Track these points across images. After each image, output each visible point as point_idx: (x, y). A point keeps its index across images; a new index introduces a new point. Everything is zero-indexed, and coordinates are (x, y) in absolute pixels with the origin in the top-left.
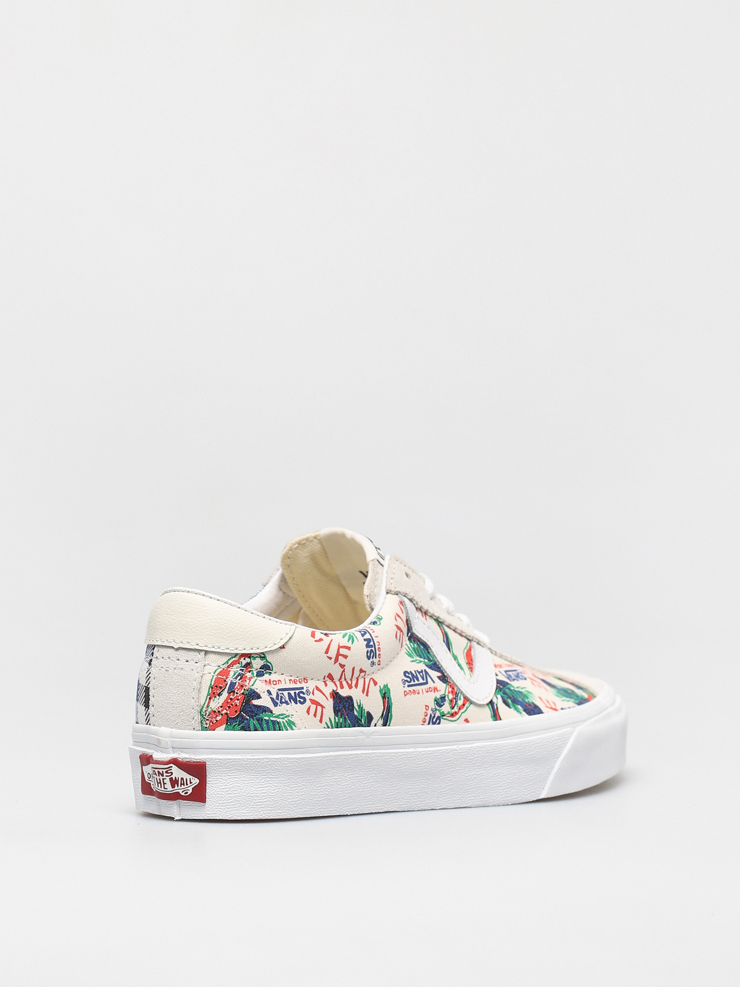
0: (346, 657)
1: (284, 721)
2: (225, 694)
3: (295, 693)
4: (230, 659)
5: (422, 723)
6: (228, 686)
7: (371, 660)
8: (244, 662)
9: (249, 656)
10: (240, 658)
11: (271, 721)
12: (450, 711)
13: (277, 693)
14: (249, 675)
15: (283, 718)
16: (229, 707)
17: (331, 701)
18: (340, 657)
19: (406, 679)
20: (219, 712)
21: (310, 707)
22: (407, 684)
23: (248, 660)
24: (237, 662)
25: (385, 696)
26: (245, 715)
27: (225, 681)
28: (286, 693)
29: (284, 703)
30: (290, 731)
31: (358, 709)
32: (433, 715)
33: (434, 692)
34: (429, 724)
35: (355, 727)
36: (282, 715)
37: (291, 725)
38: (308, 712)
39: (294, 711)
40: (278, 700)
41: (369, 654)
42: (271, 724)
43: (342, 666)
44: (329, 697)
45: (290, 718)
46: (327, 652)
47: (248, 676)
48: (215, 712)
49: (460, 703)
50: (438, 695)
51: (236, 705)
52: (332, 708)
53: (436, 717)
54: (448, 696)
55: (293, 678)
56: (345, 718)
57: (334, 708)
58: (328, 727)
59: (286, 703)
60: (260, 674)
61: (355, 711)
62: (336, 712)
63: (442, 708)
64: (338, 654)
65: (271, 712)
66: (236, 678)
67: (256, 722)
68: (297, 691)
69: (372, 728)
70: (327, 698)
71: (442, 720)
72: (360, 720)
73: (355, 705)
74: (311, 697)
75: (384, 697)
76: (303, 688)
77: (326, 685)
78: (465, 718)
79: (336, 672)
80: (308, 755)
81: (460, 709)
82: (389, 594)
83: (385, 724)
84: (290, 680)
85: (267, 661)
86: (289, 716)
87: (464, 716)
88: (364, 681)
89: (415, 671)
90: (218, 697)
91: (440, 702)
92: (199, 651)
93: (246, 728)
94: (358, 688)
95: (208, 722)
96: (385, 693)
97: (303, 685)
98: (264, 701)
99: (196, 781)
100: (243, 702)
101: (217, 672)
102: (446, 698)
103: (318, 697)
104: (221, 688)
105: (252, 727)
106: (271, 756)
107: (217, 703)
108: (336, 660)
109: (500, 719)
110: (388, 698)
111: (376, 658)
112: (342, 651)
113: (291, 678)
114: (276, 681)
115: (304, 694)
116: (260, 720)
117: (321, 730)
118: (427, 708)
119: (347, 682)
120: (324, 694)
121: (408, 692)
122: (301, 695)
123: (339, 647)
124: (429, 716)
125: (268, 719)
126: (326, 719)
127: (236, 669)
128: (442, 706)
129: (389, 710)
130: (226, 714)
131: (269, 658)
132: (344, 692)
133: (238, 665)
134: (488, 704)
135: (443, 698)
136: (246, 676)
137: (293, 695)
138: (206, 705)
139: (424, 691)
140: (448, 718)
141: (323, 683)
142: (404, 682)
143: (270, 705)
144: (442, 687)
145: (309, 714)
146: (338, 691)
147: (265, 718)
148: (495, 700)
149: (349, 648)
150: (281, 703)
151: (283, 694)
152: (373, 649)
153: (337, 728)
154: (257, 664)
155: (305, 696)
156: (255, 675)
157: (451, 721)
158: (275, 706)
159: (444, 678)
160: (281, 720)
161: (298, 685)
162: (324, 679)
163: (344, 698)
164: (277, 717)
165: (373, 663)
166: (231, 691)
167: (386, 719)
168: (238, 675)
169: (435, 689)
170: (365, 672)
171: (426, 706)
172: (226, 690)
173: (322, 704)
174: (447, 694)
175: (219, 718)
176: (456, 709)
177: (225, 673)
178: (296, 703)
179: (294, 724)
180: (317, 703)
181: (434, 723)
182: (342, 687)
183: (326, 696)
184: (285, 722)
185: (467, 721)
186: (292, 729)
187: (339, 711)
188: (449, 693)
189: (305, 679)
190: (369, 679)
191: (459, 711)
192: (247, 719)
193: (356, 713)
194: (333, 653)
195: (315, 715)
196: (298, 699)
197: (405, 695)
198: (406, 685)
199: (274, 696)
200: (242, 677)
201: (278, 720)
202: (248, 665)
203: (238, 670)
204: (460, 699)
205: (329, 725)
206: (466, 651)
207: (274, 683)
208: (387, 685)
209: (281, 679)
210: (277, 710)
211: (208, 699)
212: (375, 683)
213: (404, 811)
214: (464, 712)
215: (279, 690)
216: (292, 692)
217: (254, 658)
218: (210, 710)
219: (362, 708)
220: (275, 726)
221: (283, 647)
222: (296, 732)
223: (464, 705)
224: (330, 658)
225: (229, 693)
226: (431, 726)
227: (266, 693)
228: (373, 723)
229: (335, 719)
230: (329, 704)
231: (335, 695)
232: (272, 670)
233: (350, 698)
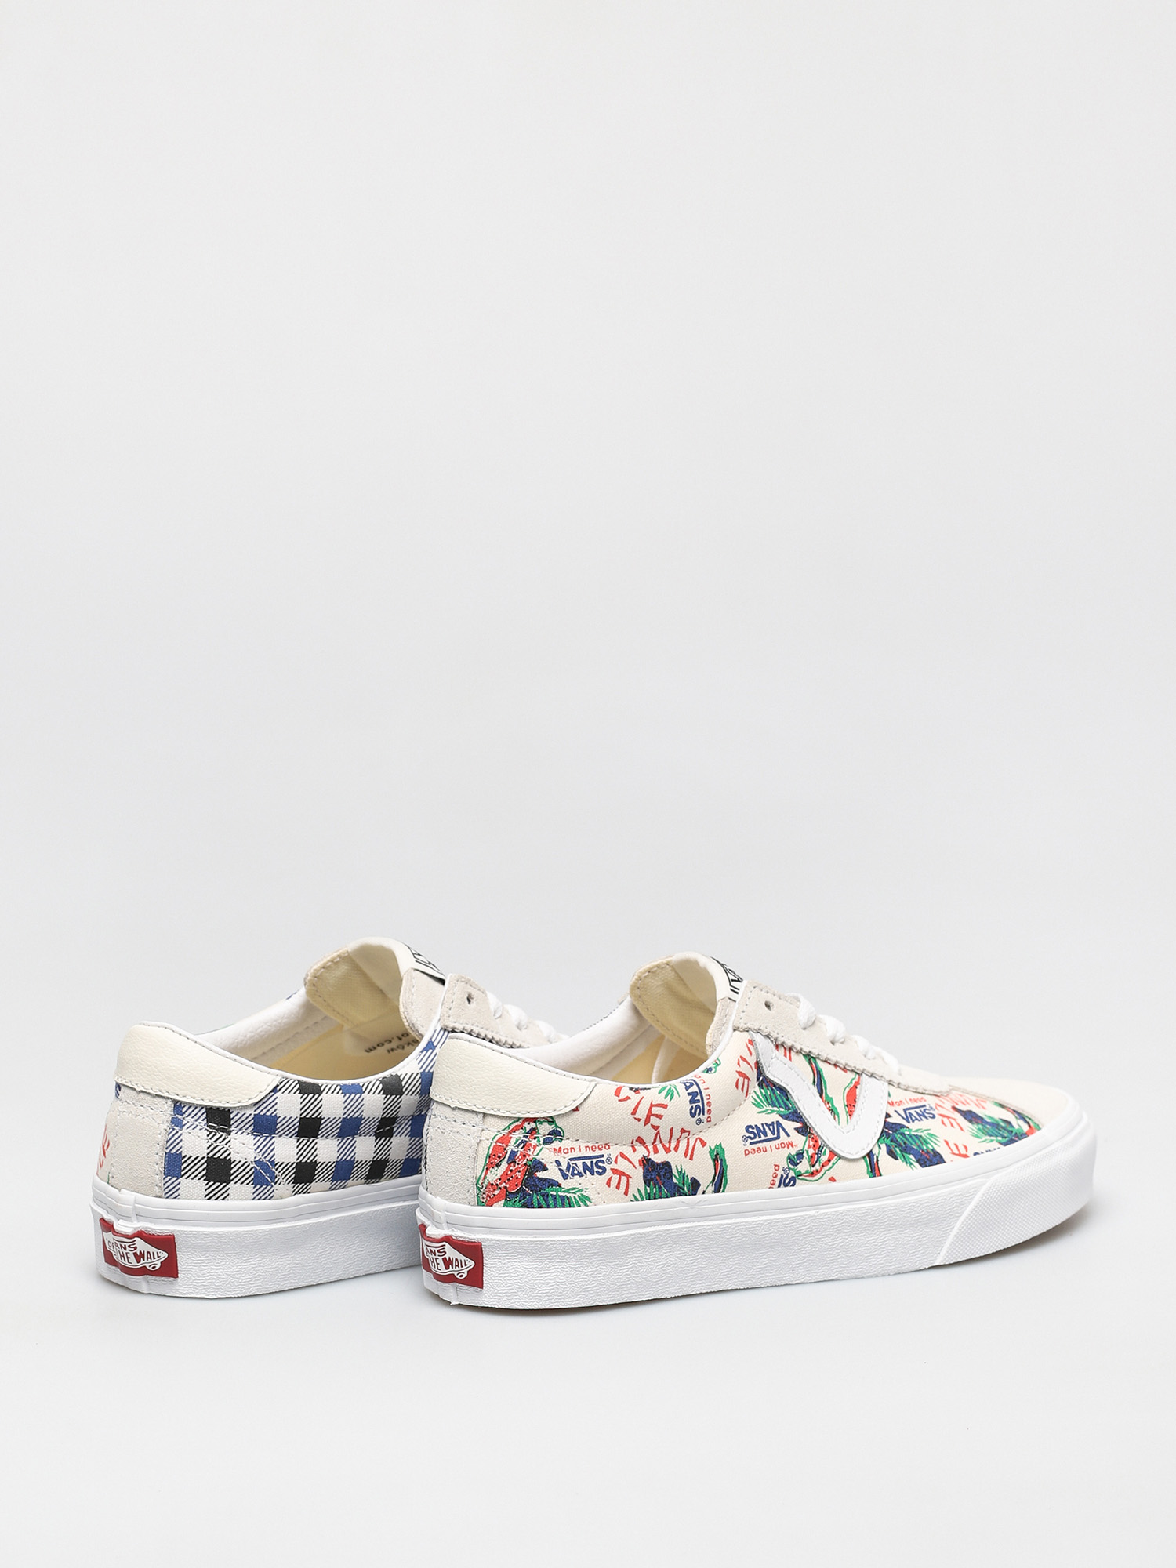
0: (660, 1117)
1: (576, 1196)
2: (504, 1165)
3: (592, 1162)
4: (512, 1123)
5: (770, 1186)
6: (508, 1155)
7: (697, 1117)
8: (528, 1126)
9: (535, 1120)
10: (523, 1123)
11: (560, 1196)
12: (809, 1169)
13: (569, 1163)
14: (534, 1142)
15: (574, 1193)
16: (509, 1180)
17: (640, 1170)
18: (652, 1117)
19: (748, 1135)
20: (497, 1185)
21: (610, 1178)
22: (749, 1141)
23: (533, 1125)
24: (521, 1127)
25: (718, 1158)
26: (527, 1189)
27: (505, 1149)
28: (580, 1163)
29: (576, 1174)
30: (583, 1208)
31: (677, 1176)
32: (785, 1176)
33: (788, 1147)
34: (779, 1186)
35: (675, 1196)
36: (574, 1189)
37: (585, 1200)
38: (608, 1184)
39: (590, 1183)
40: (569, 1171)
41: (693, 1111)
42: (559, 1201)
43: (656, 1128)
44: (637, 1165)
45: (583, 1193)
46: (634, 1113)
47: (533, 1144)
48: (492, 1184)
49: (824, 1158)
50: (793, 1151)
51: (517, 1178)
52: (642, 1177)
53: (789, 1177)
54: (807, 1151)
55: (590, 1145)
56: (660, 1188)
57: (644, 1177)
58: (637, 1200)
59: (580, 1175)
60: (547, 1141)
61: (674, 1178)
62: (647, 1181)
63: (798, 1166)
64: (650, 1114)
65: (560, 1186)
66: (518, 1146)
67: (540, 1198)
68: (595, 1160)
69: (699, 1196)
70: (634, 1166)
71: (797, 1181)
72: (681, 1188)
73: (674, 1171)
74: (613, 1166)
75: (715, 1160)
76: (603, 1156)
77: (634, 1150)
78: (830, 1177)
79: (648, 1134)
80: (606, 1235)
81: (823, 1166)
82: (737, 1032)
83: (717, 1191)
84: (586, 1147)
85: (556, 1126)
86: (582, 1190)
87: (829, 1174)
88: (688, 1142)
89: (762, 1125)
90: (496, 1168)
91: (795, 1160)
92: (477, 1113)
93: (528, 1205)
94: (679, 1151)
95: (485, 1196)
96: (716, 1156)
97: (604, 1152)
98: (552, 1173)
99: (471, 1264)
100: (525, 1175)
101: (496, 1139)
102: (805, 1154)
103: (622, 1165)
104: (499, 1157)
105: (536, 1204)
106: (557, 1238)
107: (494, 1175)
108: (647, 1121)
109: (881, 1175)
110: (721, 1160)
111: (703, 1114)
112: (655, 1110)
113: (588, 1144)
114: (567, 1149)
115: (604, 1163)
116: (545, 1196)
117: (628, 1203)
118: (777, 1168)
119: (664, 1146)
120: (631, 1162)
121: (750, 1150)
122: (600, 1164)
123: (652, 1106)
124: (779, 1177)
125: (555, 1194)
126: (632, 1190)
127: (518, 1135)
128: (798, 1164)
129: (723, 1174)
130: (505, 1187)
131: (559, 1122)
132: (658, 1158)
133: (521, 1130)
134: (864, 1157)
135: (800, 1155)
136: (531, 1144)
137: (589, 1165)
138: (483, 1176)
139: (773, 1148)
140: (806, 1178)
141: (631, 1148)
142: (745, 1139)
143: (558, 1178)
144: (800, 1142)
145: (609, 1186)
146: (650, 1157)
147: (552, 1193)
148: (875, 1151)
149: (665, 1106)
150: (573, 1174)
151: (575, 1164)
152: (700, 1104)
153: (649, 1199)
154: (544, 1129)
155: (605, 1165)
156: (542, 1142)
157: (811, 1181)
158: (565, 1179)
159: (805, 1130)
160: (572, 1196)
161: (597, 1153)
162: (632, 1143)
163: (658, 1164)
164: (567, 1191)
165: (699, 1121)
166: (512, 1161)
167: (719, 1184)
168: (521, 1143)
169: (790, 1144)
170: (689, 1132)
171: (776, 1166)
172: (506, 1160)
173: (628, 1173)
174: (806, 1148)
175: (497, 1192)
176: (817, 1167)
177: (505, 1140)
178: (593, 1174)
179: (588, 1199)
180: (620, 1173)
181: (786, 1185)
182: (656, 1151)
183: (633, 1164)
184: (577, 1198)
185: (832, 1179)
186: (586, 1205)
187: (652, 1179)
188: (809, 1147)
189: (606, 1144)
190: (694, 1139)
191: (821, 1169)
192: (530, 1194)
193: (675, 1181)
194: (642, 1113)
195: (618, 1187)
196: (596, 1169)
197: (746, 1155)
198: (748, 1143)
199: (564, 1167)
200: (525, 1144)
201: (568, 1195)
202: (533, 1131)
203: (522, 1136)
204: (825, 1154)
205: (638, 1197)
206: (847, 1089)
207: (566, 1151)
208: (720, 1144)
209: (575, 1147)
210: (566, 1184)
211: (485, 1170)
212: (704, 1144)
213: (748, 1288)
214: (829, 1170)
215: (571, 1159)
216: (588, 1162)
217: (541, 1123)
218: (486, 1182)
219: (684, 1174)
220: (565, 1202)
221: (576, 1109)
222: (591, 1208)
223: (829, 1161)
224: (639, 1120)
225: (509, 1164)
226: (783, 1189)
227: (554, 1163)
228: (700, 1191)
229: (646, 1189)
230: (637, 1174)
231: (646, 1162)
232: (563, 1136)
233: (667, 1165)
